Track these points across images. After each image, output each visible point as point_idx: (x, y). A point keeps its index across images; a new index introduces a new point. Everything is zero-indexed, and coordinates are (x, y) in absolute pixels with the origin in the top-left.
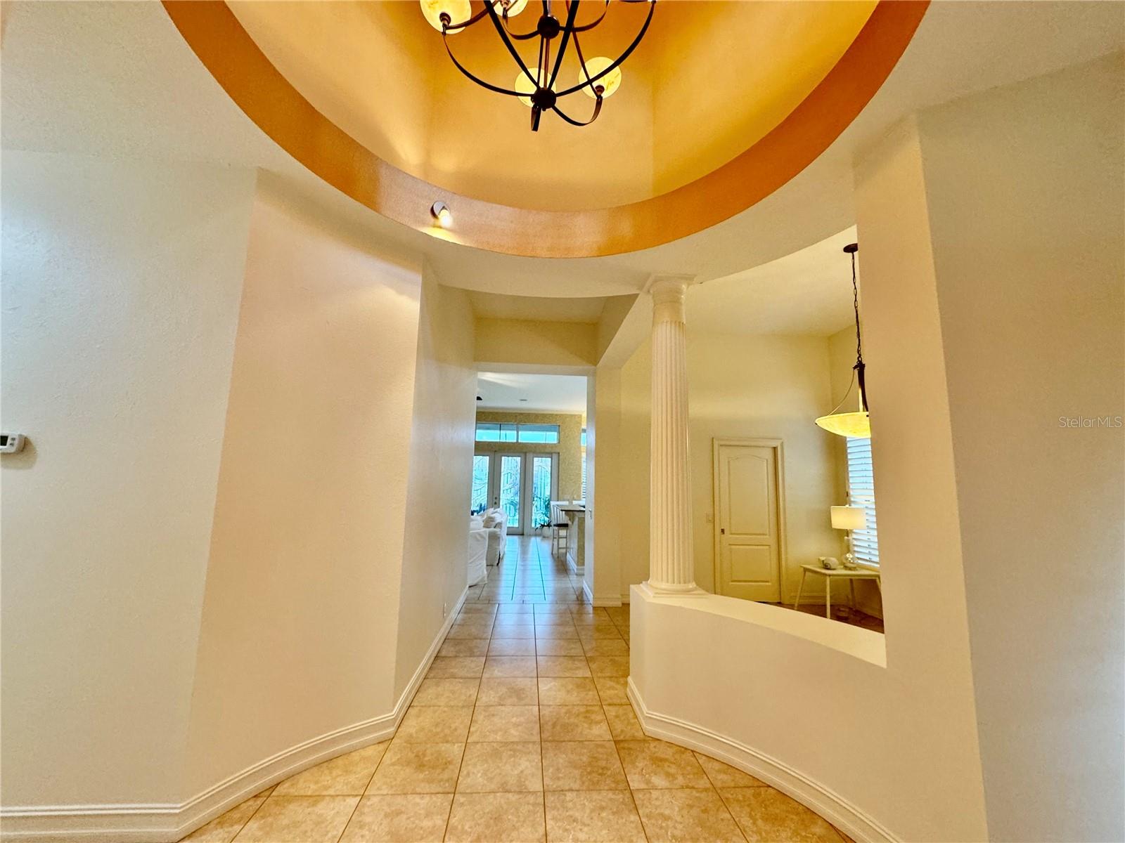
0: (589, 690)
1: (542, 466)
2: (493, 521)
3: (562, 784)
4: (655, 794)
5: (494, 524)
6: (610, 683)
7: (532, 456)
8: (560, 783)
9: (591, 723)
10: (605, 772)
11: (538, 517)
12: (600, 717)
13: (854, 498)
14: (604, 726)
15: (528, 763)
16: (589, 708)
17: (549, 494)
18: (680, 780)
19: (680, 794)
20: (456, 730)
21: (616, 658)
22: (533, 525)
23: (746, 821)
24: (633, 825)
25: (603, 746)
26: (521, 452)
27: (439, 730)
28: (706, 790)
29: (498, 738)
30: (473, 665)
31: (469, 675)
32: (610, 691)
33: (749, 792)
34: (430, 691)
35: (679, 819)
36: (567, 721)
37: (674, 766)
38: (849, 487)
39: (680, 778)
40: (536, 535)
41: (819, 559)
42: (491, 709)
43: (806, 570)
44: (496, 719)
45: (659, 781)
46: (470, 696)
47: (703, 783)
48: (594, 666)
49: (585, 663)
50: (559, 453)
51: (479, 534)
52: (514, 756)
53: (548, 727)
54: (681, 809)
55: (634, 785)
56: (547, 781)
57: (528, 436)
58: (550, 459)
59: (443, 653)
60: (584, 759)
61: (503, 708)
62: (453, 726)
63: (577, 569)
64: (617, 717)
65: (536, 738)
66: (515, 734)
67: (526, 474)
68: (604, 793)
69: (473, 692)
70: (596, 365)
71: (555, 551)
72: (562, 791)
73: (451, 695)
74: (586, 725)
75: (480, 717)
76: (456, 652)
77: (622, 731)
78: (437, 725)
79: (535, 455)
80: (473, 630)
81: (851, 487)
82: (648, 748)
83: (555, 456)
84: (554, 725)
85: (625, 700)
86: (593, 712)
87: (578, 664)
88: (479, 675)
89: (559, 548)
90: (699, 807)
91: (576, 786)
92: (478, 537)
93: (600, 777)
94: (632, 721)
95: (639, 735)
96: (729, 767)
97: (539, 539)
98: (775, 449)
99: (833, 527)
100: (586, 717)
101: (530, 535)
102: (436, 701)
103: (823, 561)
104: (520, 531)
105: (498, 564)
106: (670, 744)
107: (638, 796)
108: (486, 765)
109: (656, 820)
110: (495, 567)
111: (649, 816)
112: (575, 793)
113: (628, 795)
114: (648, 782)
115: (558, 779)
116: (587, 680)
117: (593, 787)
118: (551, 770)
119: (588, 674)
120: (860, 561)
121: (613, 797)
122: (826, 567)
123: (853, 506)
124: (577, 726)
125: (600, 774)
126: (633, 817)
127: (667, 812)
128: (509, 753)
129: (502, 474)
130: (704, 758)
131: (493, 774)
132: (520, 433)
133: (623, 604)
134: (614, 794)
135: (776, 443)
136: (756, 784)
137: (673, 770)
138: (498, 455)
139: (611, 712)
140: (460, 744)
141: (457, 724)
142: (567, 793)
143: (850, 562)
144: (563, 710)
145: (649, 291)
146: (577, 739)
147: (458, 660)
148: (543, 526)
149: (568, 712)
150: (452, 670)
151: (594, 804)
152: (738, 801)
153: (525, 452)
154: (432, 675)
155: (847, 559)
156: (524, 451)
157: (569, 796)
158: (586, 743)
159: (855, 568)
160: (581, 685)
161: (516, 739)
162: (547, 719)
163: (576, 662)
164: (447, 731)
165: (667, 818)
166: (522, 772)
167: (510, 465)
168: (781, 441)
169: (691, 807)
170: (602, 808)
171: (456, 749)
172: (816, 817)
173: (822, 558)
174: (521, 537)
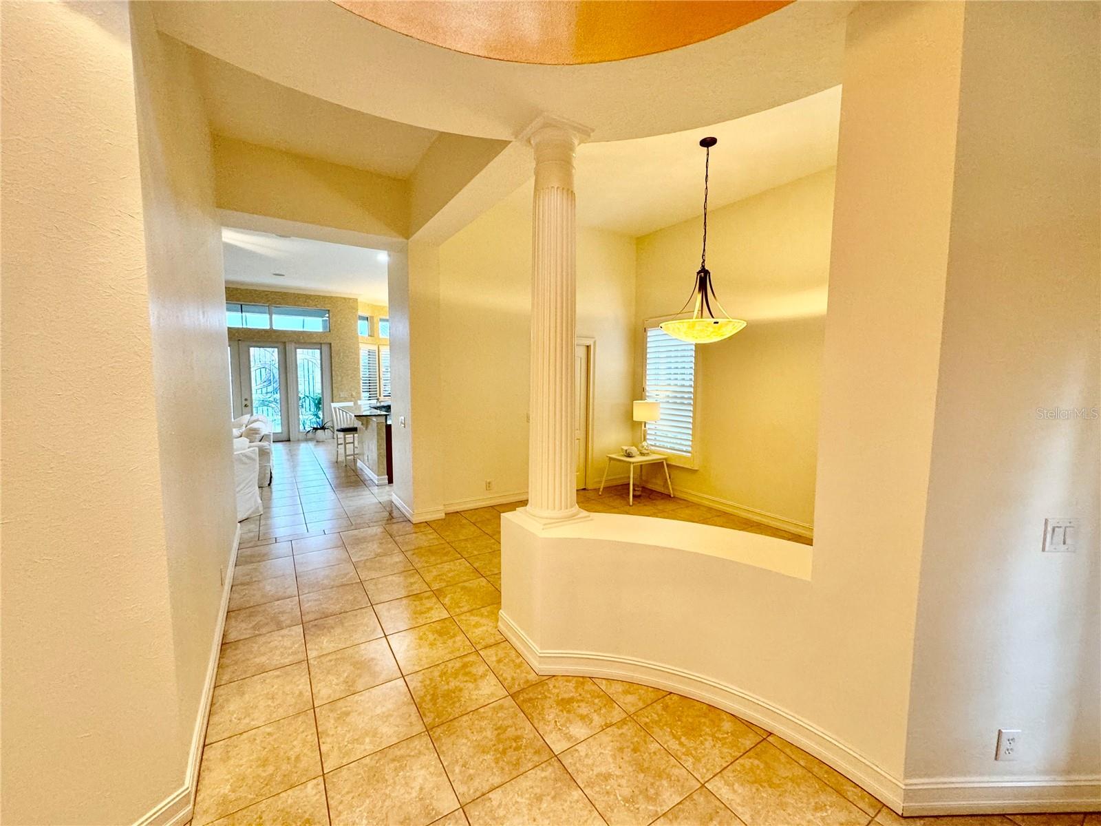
0: (454, 636)
1: (308, 360)
2: (257, 434)
3: (481, 784)
4: (582, 749)
5: (258, 437)
6: (474, 619)
7: (293, 348)
8: (476, 783)
9: (475, 680)
10: (519, 744)
11: (307, 418)
12: (482, 669)
13: (648, 392)
14: (491, 679)
15: (423, 772)
16: (466, 659)
17: (320, 391)
18: (597, 720)
19: (605, 738)
20: (298, 758)
21: (467, 584)
22: (301, 427)
23: (673, 745)
24: (580, 805)
25: (501, 707)
26: (277, 342)
27: (270, 769)
28: (624, 722)
29: (367, 747)
30: (287, 643)
31: (287, 661)
32: (481, 628)
33: (658, 707)
34: (232, 707)
35: (618, 772)
36: (446, 687)
37: (583, 705)
38: (645, 383)
39: (596, 717)
40: (307, 440)
41: (622, 449)
42: (340, 704)
43: (611, 459)
44: (353, 718)
45: (579, 730)
46: (301, 693)
47: (617, 715)
48: (447, 601)
49: (434, 600)
50: (331, 344)
51: (246, 456)
52: (402, 768)
53: (428, 705)
54: (614, 757)
55: (557, 748)
56: (461, 789)
57: (285, 322)
58: (319, 351)
59: (232, 636)
60: (488, 734)
61: (356, 697)
62: (292, 754)
63: (378, 480)
64: (499, 661)
65: (419, 728)
66: (389, 732)
67: (287, 367)
68: (531, 774)
69: (302, 684)
70: (407, 238)
71: (341, 458)
72: (483, 795)
73: (270, 702)
74: (471, 686)
75: (328, 724)
76: (254, 628)
77: (513, 679)
78: (264, 763)
79: (297, 346)
80: (268, 588)
81: (647, 383)
82: (548, 690)
83: (325, 348)
84: (434, 698)
85: (499, 637)
86: (473, 664)
87: (427, 604)
88: (302, 656)
89: (346, 456)
90: (628, 747)
91: (497, 780)
92: (244, 458)
93: (517, 752)
94: (518, 661)
95: (532, 677)
96: (631, 686)
97: (311, 445)
98: (588, 347)
99: (635, 419)
100: (466, 674)
101: (299, 440)
102: (247, 720)
103: (626, 451)
104: (285, 437)
105: (269, 485)
106: (567, 678)
107: (567, 761)
108: (368, 801)
109: (600, 785)
110: (266, 489)
111: (590, 784)
112: (499, 791)
113: (556, 764)
114: (569, 737)
115: (471, 778)
116: (447, 622)
117: (516, 772)
118: (457, 770)
119: (445, 615)
120: (653, 448)
121: (543, 774)
122: (629, 455)
123: (648, 400)
124: (461, 690)
125: (515, 749)
126: (576, 794)
127: (603, 769)
128: (392, 765)
129: (252, 369)
130: (604, 682)
131: (384, 812)
132: (274, 316)
133: (446, 514)
134: (543, 770)
135: (588, 342)
136: (661, 694)
137: (584, 710)
138: (242, 345)
139: (491, 656)
140: (315, 782)
141: (297, 749)
142: (490, 795)
143: (645, 449)
144: (436, 674)
145: (529, 141)
146: (469, 710)
147: (262, 640)
148: (316, 429)
149: (443, 674)
150: (257, 660)
151: (527, 796)
152: (656, 722)
153: (283, 342)
154: (226, 678)
155: (643, 447)
156: (283, 340)
157: (496, 796)
158: (482, 710)
159: (648, 454)
160: (444, 630)
161: (395, 740)
162: (422, 693)
163: (424, 601)
164: (285, 767)
165: (607, 777)
166: (421, 789)
167: (263, 358)
168: (594, 340)
169: (621, 750)
170: (539, 798)
171: (312, 791)
172: (718, 711)
173: (625, 448)
174: (287, 443)
